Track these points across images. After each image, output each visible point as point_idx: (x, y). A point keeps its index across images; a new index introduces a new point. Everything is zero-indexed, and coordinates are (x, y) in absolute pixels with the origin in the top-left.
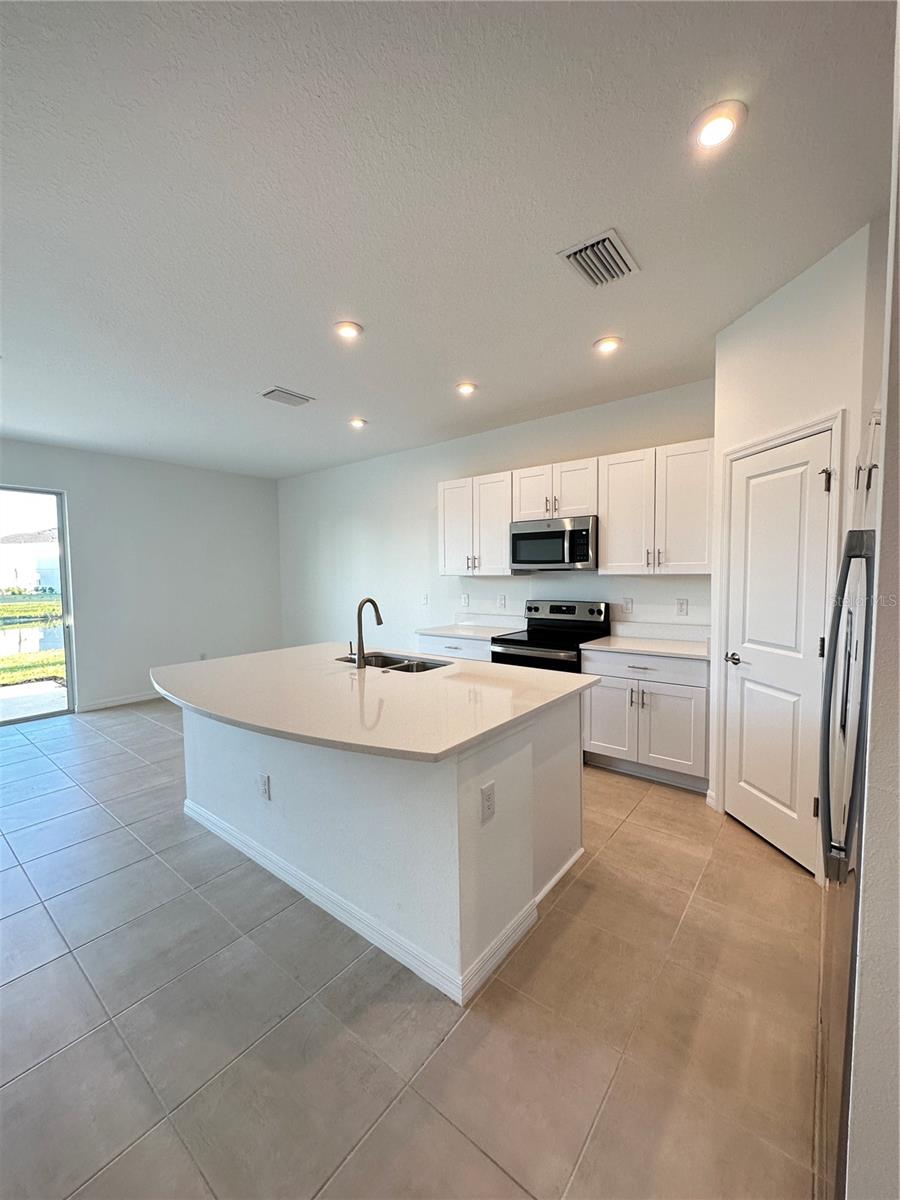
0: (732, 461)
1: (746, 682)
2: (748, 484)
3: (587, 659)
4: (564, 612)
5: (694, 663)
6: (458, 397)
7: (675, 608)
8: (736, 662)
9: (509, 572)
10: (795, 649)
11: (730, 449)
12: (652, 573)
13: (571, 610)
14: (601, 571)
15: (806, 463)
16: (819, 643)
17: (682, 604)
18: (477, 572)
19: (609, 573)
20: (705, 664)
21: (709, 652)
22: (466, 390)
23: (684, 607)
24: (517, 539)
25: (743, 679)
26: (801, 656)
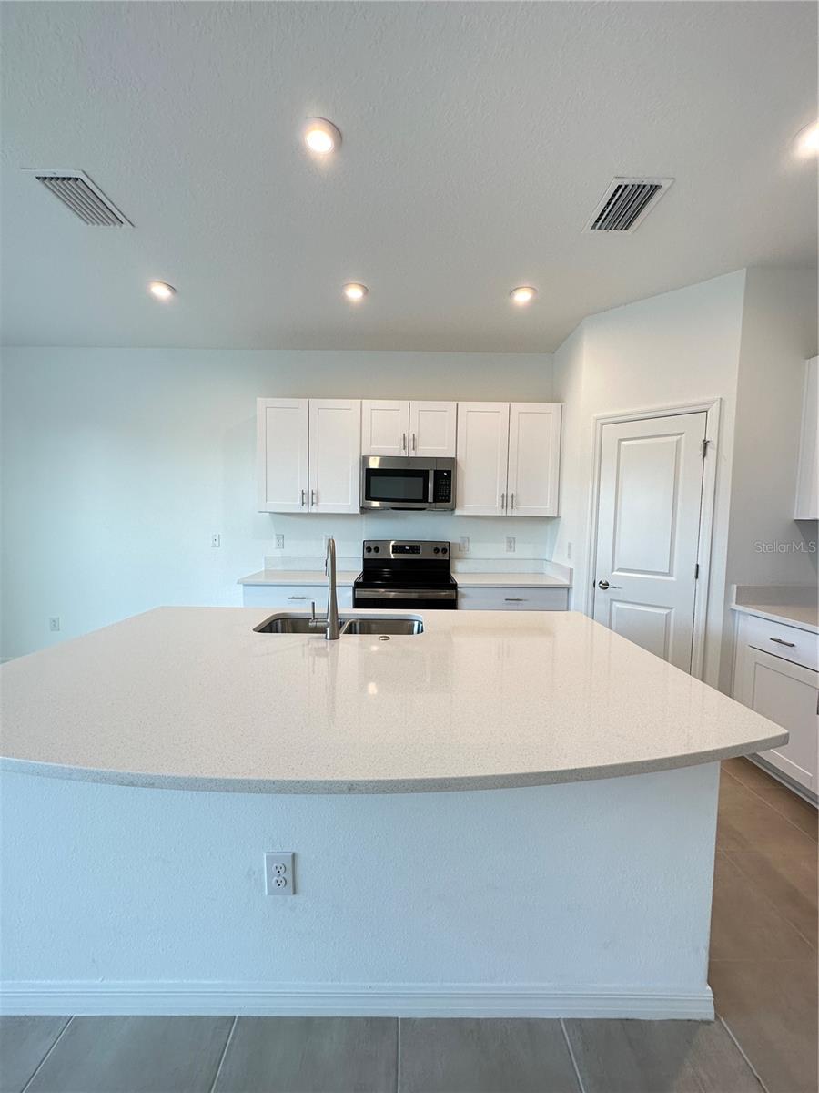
0: (603, 424)
1: (614, 603)
2: (619, 445)
3: (464, 596)
4: (407, 552)
5: (555, 591)
6: (343, 300)
7: (504, 546)
8: (605, 586)
9: (357, 510)
10: (669, 574)
11: (601, 414)
12: (504, 514)
13: (415, 548)
14: (458, 512)
15: (682, 434)
16: (694, 568)
17: (510, 542)
18: (313, 509)
19: (465, 513)
20: (566, 591)
21: (571, 580)
22: (354, 293)
23: (512, 544)
24: (370, 475)
25: (612, 601)
26: (673, 579)
